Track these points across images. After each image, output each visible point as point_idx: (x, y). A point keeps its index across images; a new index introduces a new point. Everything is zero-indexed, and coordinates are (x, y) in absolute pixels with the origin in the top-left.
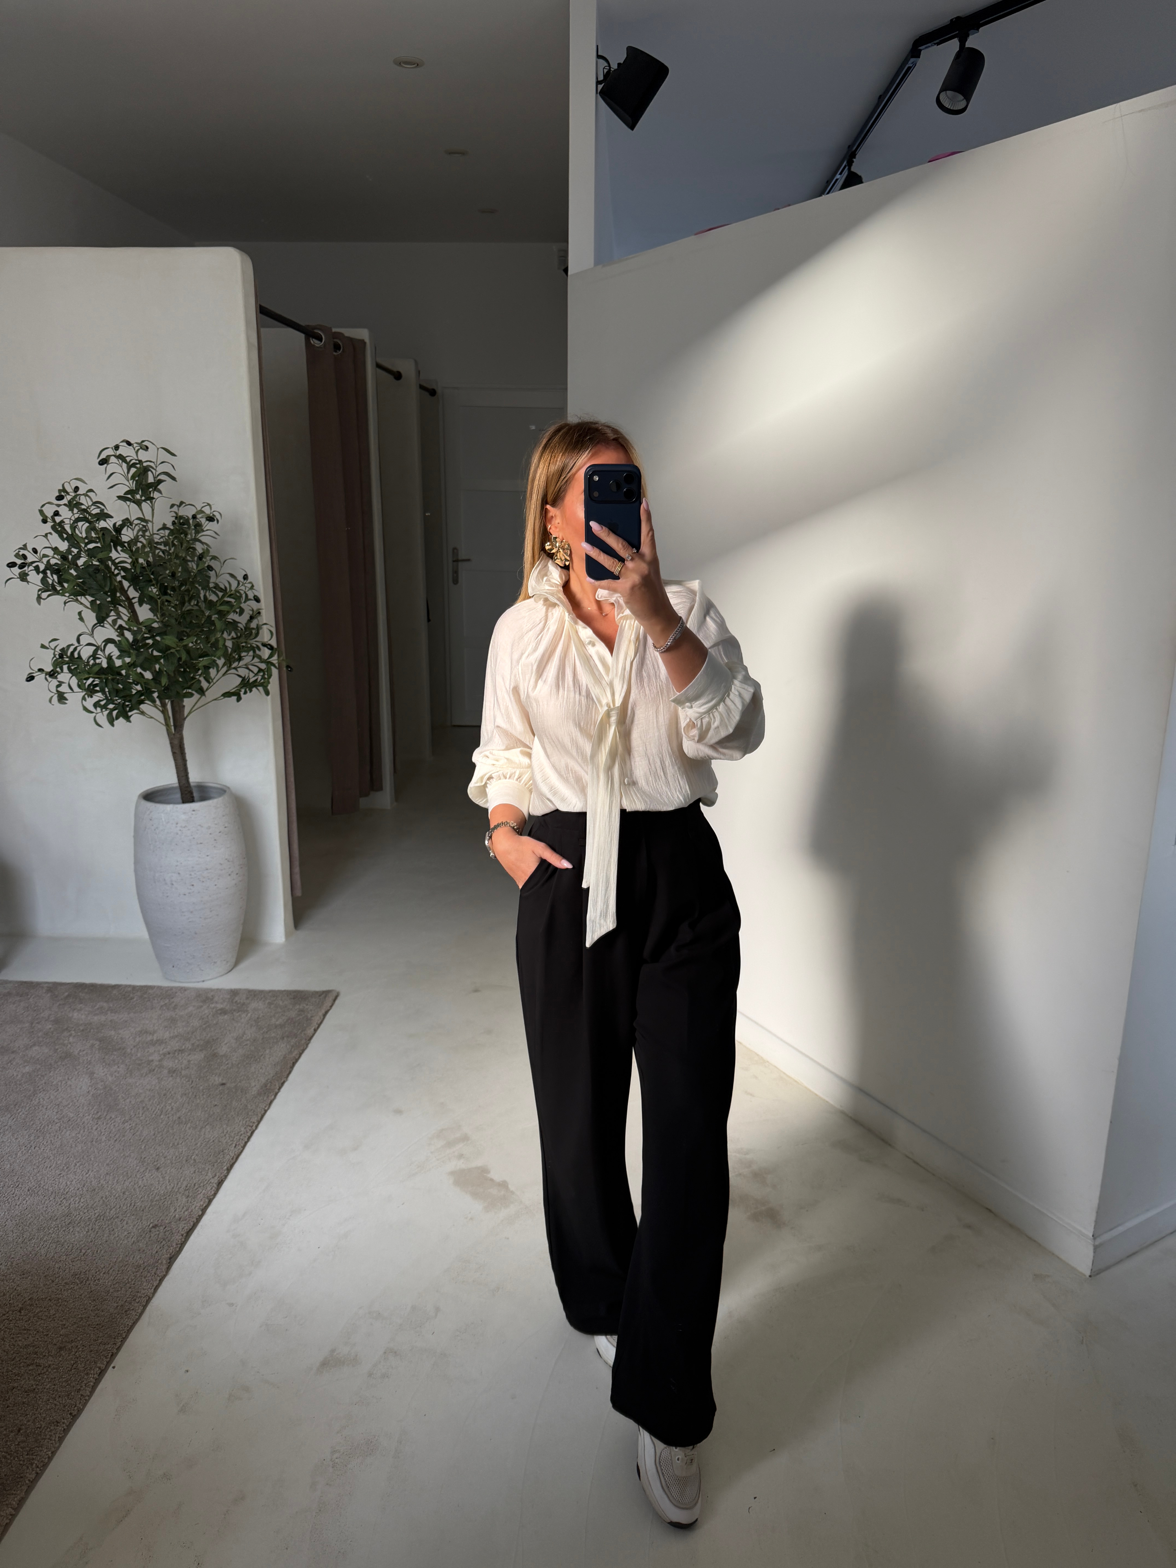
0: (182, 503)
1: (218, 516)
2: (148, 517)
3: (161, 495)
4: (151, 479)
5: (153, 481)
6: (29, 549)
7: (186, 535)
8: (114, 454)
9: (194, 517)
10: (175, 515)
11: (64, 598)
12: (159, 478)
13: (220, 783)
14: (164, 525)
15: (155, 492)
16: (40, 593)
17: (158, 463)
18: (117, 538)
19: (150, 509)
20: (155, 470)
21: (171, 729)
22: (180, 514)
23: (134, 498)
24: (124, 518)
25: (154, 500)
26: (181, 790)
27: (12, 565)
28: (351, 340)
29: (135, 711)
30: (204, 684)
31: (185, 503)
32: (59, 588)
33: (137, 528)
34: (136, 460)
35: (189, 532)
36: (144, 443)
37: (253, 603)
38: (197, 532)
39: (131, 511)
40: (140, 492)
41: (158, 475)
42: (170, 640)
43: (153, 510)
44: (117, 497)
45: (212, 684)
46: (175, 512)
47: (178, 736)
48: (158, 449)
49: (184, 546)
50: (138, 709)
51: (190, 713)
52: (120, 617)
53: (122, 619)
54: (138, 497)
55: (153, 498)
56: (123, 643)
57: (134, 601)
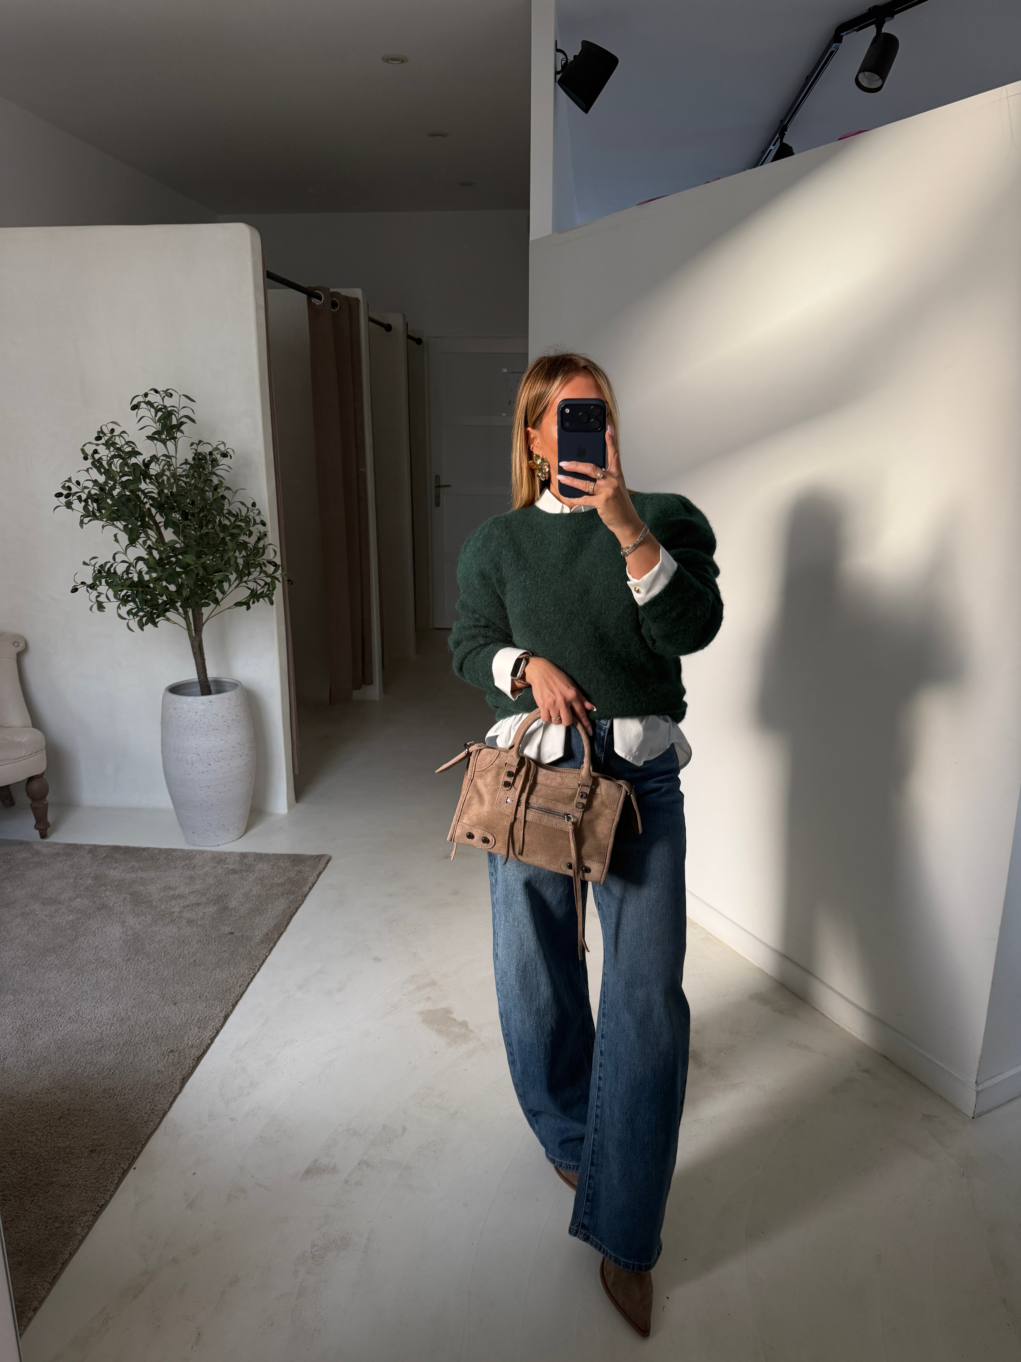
0: (200, 442)
1: (231, 452)
2: (172, 453)
3: (183, 435)
4: (174, 422)
5: (176, 423)
6: (73, 482)
7: (204, 469)
8: (143, 400)
9: (211, 453)
10: (195, 452)
11: (103, 523)
12: (180, 421)
13: (233, 678)
14: (186, 460)
15: (178, 432)
16: (82, 518)
17: (180, 408)
18: (146, 472)
19: (174, 447)
20: (178, 413)
21: (192, 633)
22: (199, 451)
23: (160, 438)
24: (152, 455)
25: (177, 439)
26: (200, 684)
27: (59, 495)
28: (347, 298)
29: (162, 618)
30: (219, 595)
31: (203, 442)
32: (98, 514)
33: (163, 463)
34: (162, 405)
35: (206, 466)
36: (169, 391)
37: (261, 527)
38: (213, 467)
39: (158, 449)
40: (165, 433)
41: (180, 418)
42: (189, 559)
43: (176, 448)
44: (147, 437)
45: (225, 596)
46: (195, 449)
47: (198, 639)
48: (180, 396)
49: (202, 479)
50: (164, 616)
51: (208, 619)
52: (149, 538)
53: (151, 540)
54: (164, 436)
55: (176, 438)
56: (150, 561)
57: (160, 525)
